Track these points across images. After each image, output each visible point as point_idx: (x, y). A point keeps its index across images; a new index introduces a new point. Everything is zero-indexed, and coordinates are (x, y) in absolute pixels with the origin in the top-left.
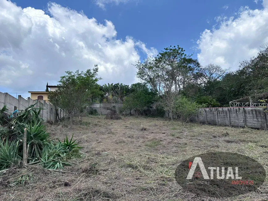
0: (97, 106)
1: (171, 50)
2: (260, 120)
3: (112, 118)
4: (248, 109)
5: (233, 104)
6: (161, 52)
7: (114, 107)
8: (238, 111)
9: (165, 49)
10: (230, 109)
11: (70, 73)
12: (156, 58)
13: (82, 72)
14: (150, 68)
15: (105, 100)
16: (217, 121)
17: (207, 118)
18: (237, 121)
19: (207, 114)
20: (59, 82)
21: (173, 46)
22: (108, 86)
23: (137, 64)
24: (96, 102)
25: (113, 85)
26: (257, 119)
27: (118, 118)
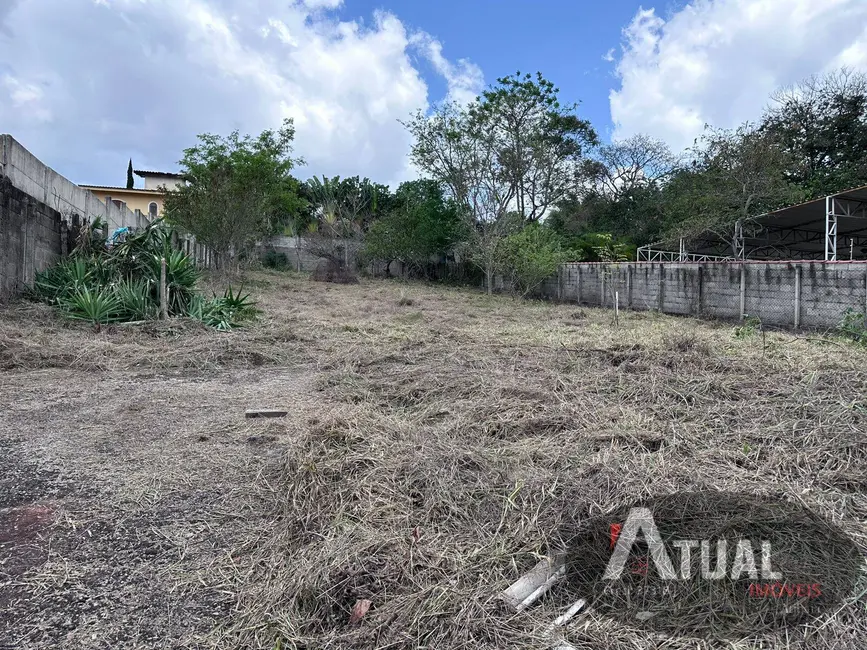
0: (289, 243)
1: (516, 84)
2: (690, 295)
3: (330, 279)
4: (671, 266)
5: (646, 254)
6: (489, 91)
8: (649, 271)
9: (499, 80)
10: (633, 266)
11: (210, 140)
12: (471, 106)
13: (247, 138)
14: (453, 137)
15: (313, 228)
16: (603, 298)
17: (581, 288)
18: (645, 297)
19: (584, 279)
20: (181, 163)
21: (523, 75)
22: (323, 184)
23: (415, 120)
24: (286, 232)
25: (340, 181)
26: (685, 292)
27: (347, 281)
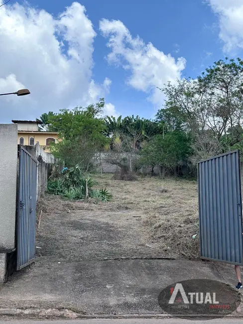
6: (210, 68)
7: (124, 159)
9: (215, 62)
12: (199, 78)
15: (107, 146)
23: (167, 87)
